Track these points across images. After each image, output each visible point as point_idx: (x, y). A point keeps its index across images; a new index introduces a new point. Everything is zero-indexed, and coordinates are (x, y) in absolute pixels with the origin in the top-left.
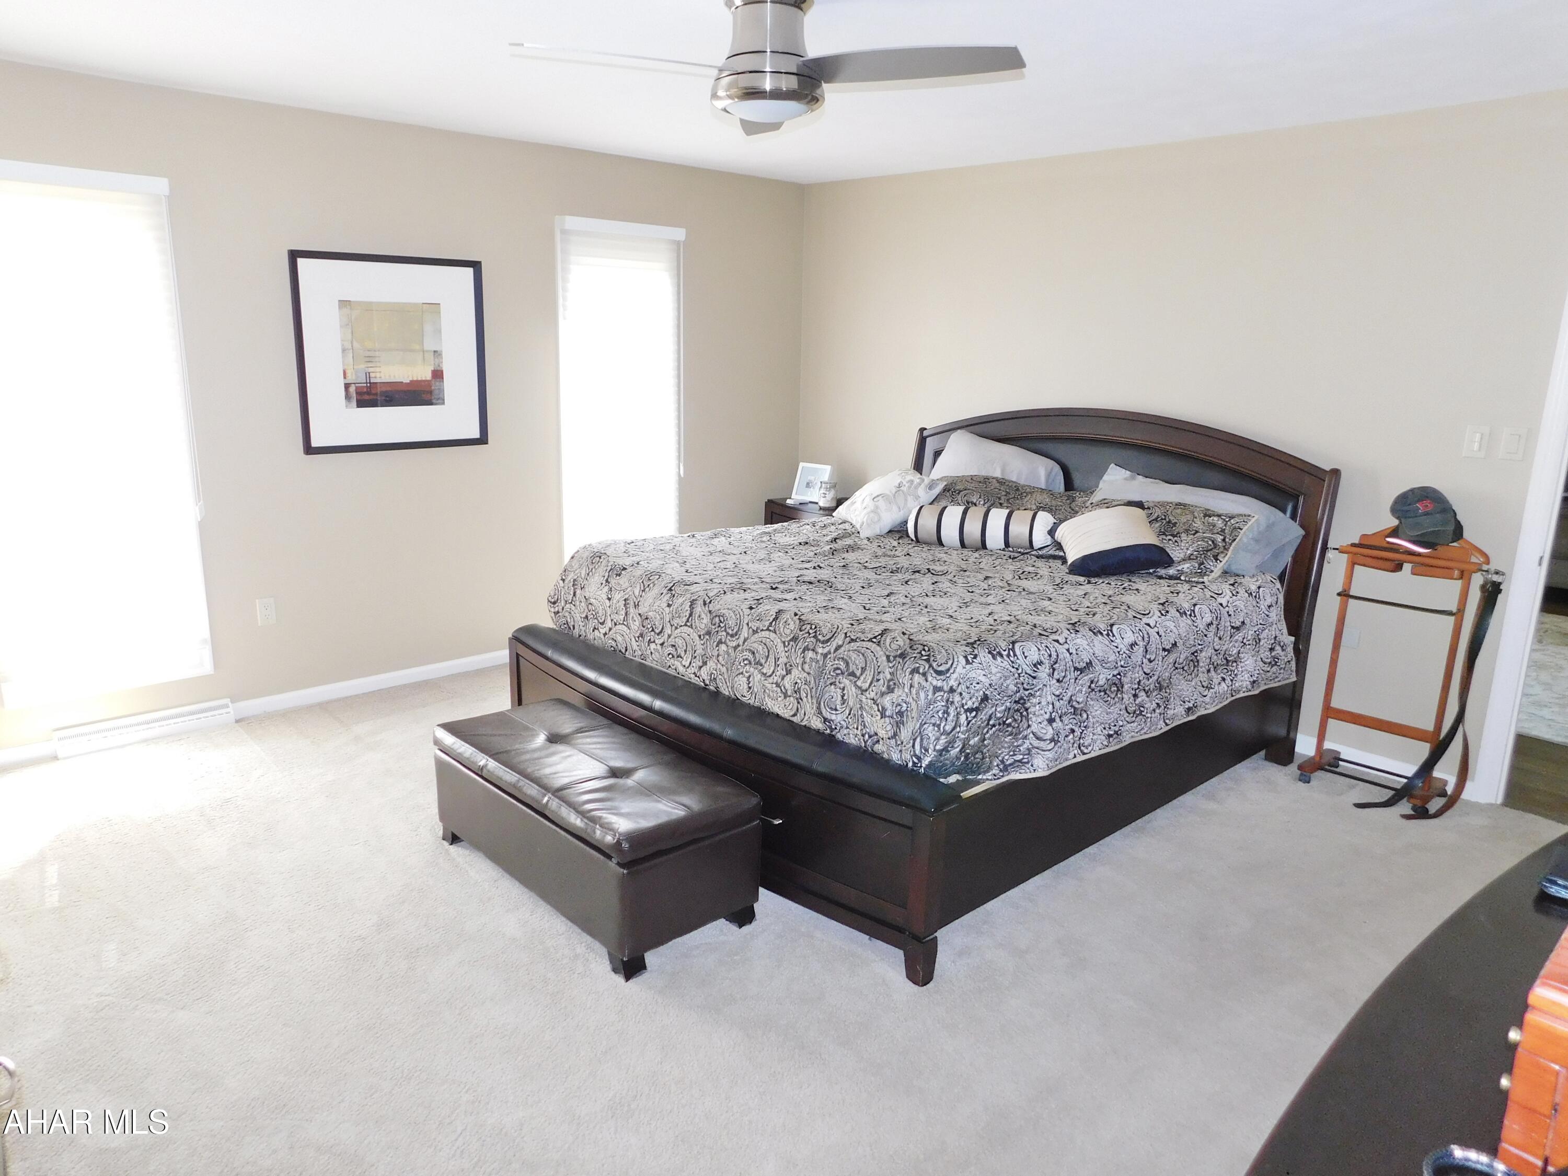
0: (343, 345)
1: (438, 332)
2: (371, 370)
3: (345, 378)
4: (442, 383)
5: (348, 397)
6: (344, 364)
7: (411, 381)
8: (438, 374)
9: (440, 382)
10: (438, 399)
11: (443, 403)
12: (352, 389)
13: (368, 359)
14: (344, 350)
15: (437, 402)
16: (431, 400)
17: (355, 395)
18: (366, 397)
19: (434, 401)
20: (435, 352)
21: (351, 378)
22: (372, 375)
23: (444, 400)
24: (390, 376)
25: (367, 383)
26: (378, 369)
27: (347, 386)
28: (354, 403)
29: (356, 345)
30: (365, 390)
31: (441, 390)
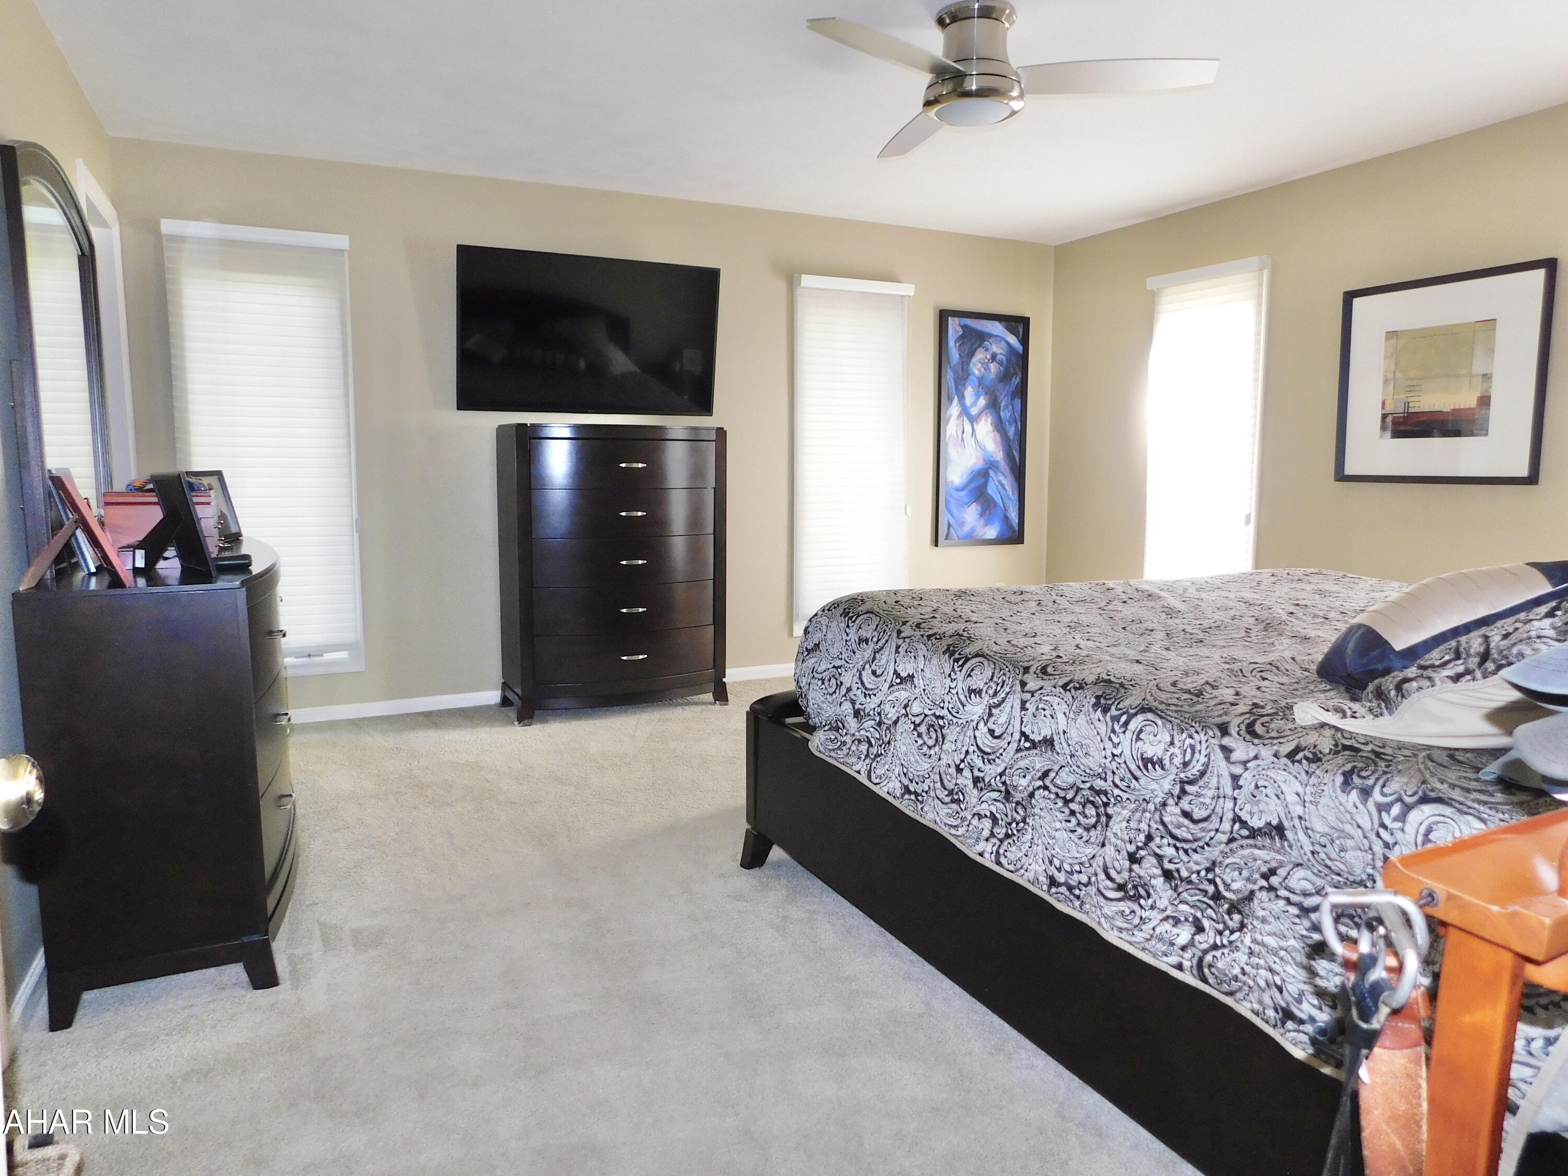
0: (1385, 376)
1: (1490, 351)
2: (1410, 399)
3: (1383, 408)
4: (1487, 412)
5: (1384, 427)
6: (1384, 395)
7: (1454, 410)
8: (1485, 401)
9: (1486, 409)
10: (1482, 429)
11: (1486, 435)
12: (1389, 419)
13: (1408, 389)
14: (1386, 381)
15: (1480, 433)
16: (1471, 431)
17: (1390, 424)
18: (1402, 428)
19: (1476, 432)
20: (1484, 375)
21: (1389, 408)
22: (1411, 405)
23: (1487, 430)
24: (1429, 406)
25: (1404, 413)
26: (1417, 399)
27: (1384, 417)
28: (1389, 434)
29: (1399, 375)
30: (1402, 420)
31: (1487, 420)
